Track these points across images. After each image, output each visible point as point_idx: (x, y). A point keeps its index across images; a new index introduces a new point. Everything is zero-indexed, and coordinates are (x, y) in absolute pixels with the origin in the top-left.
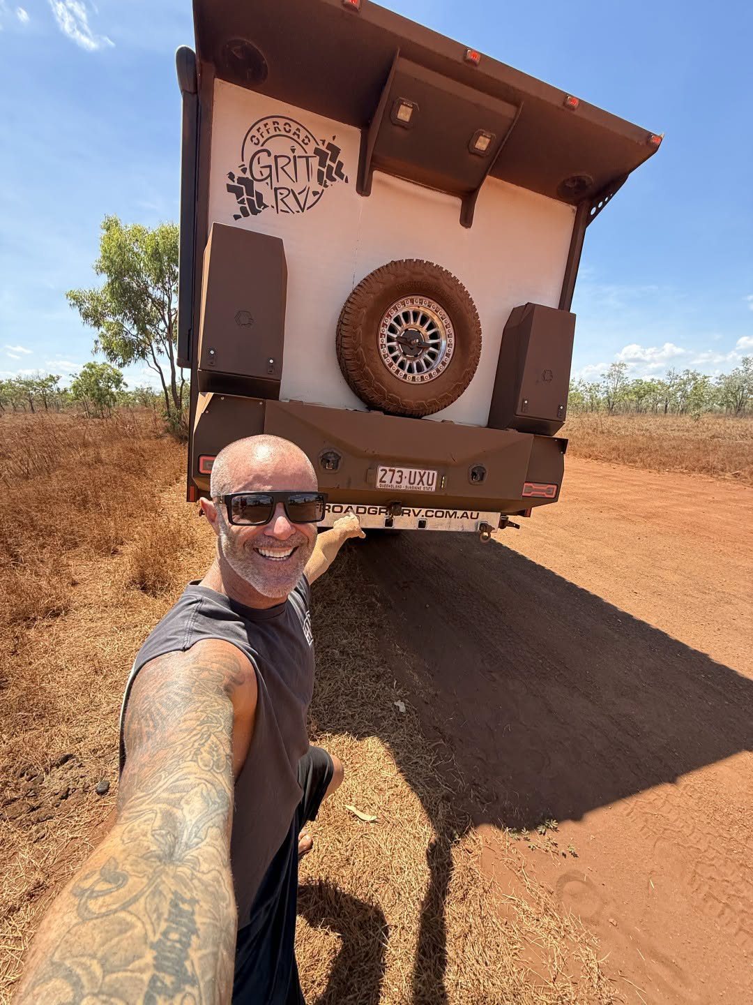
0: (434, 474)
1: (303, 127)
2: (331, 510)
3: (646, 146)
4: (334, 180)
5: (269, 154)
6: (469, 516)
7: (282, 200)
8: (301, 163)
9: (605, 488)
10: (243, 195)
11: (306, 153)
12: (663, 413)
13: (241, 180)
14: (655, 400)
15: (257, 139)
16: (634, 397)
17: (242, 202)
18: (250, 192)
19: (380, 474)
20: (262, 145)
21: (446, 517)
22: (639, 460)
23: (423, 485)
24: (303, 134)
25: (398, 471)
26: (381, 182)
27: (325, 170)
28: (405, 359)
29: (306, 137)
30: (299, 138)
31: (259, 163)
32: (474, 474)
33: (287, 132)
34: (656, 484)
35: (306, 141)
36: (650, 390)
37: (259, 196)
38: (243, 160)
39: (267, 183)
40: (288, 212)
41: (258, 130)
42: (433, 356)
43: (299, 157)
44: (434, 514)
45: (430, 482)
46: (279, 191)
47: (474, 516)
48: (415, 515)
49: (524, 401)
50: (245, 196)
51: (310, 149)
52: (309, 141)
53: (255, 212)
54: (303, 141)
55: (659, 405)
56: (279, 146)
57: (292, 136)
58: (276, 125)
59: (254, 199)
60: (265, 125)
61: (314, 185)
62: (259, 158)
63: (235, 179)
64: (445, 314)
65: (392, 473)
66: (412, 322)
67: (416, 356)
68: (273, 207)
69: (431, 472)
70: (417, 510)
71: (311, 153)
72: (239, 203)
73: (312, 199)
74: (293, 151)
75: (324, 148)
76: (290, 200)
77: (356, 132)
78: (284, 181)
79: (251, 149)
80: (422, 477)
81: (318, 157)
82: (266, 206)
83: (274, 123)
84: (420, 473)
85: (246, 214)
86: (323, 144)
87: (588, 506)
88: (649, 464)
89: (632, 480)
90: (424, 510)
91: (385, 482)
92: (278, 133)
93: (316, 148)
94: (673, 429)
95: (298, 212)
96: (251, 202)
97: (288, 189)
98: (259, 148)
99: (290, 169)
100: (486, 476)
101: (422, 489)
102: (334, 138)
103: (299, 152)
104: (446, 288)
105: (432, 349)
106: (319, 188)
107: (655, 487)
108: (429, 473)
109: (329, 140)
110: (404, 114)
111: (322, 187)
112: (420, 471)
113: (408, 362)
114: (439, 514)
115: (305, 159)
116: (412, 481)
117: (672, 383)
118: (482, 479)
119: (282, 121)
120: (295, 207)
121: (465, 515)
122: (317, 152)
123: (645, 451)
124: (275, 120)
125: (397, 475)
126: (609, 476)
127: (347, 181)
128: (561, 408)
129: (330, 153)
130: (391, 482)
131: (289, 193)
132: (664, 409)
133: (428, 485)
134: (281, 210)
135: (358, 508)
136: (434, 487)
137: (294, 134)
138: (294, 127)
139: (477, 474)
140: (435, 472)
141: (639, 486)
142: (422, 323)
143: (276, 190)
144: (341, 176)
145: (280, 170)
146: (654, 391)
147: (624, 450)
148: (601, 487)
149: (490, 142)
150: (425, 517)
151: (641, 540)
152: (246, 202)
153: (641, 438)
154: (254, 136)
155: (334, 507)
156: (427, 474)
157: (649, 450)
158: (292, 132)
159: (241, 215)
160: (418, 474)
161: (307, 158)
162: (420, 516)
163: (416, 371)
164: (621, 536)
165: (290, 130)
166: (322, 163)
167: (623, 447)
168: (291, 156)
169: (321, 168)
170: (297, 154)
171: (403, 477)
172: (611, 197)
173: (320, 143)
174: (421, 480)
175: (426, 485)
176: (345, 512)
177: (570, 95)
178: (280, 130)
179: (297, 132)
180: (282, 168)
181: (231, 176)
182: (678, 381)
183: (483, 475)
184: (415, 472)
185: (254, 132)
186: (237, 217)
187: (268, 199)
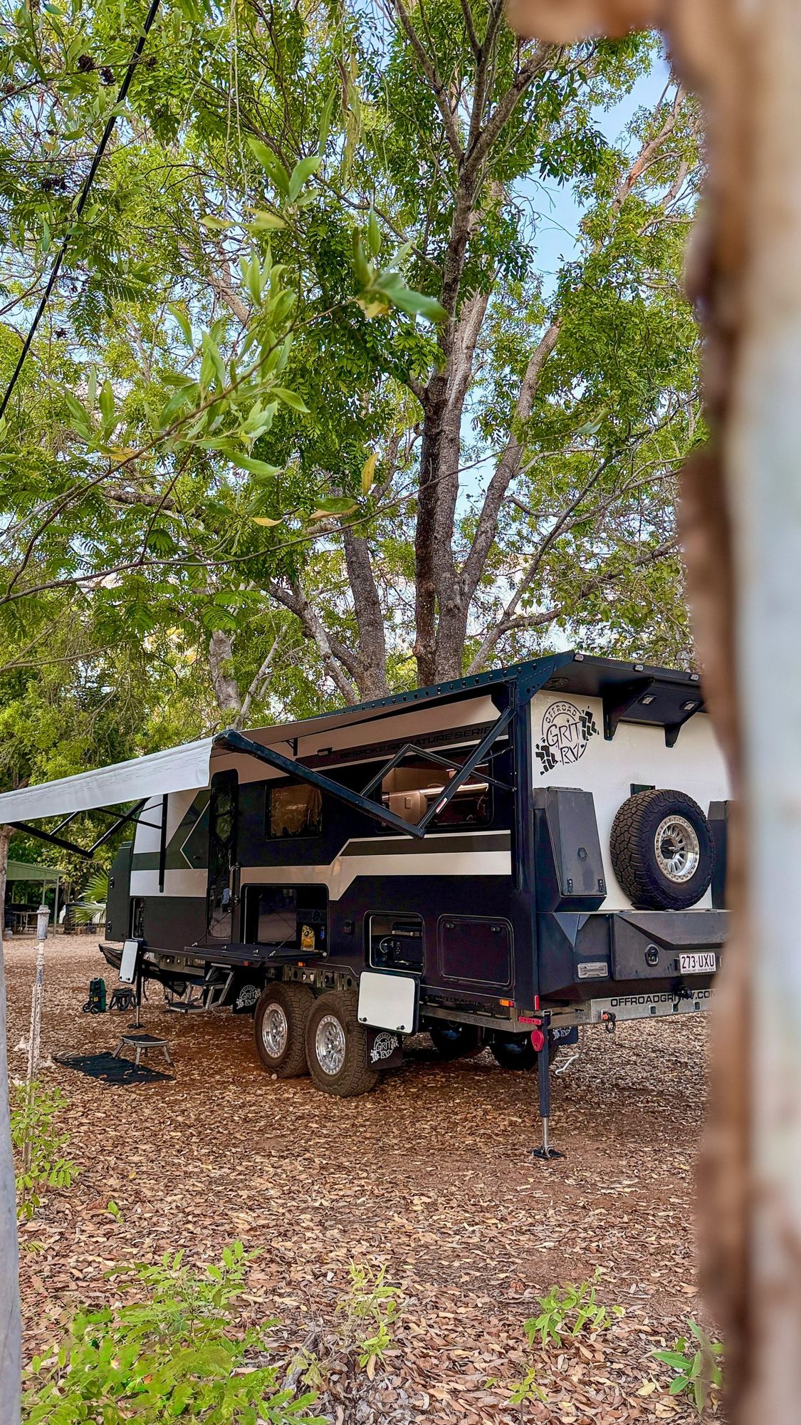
0: (713, 956)
1: (572, 705)
4: (592, 734)
5: (556, 727)
7: (565, 755)
8: (573, 728)
10: (544, 757)
11: (575, 721)
13: (543, 748)
15: (549, 719)
18: (548, 755)
19: (682, 961)
20: (552, 722)
24: (572, 709)
25: (691, 957)
26: (619, 730)
27: (586, 729)
29: (574, 711)
30: (570, 712)
31: (551, 734)
33: (564, 710)
35: (575, 713)
37: (553, 756)
38: (543, 735)
39: (557, 746)
40: (569, 762)
41: (549, 713)
43: (571, 725)
44: (703, 994)
45: (712, 964)
46: (563, 750)
48: (692, 998)
50: (546, 758)
53: (552, 767)
54: (573, 714)
56: (561, 721)
59: (551, 758)
60: (553, 709)
61: (581, 741)
62: (551, 731)
63: (540, 748)
65: (688, 959)
68: (561, 761)
69: (711, 954)
71: (577, 720)
72: (543, 763)
73: (581, 750)
74: (568, 721)
75: (583, 715)
76: (570, 754)
77: (599, 701)
78: (565, 743)
79: (546, 726)
80: (706, 959)
81: (581, 722)
82: (557, 762)
83: (557, 707)
85: (547, 770)
86: (583, 713)
91: (686, 968)
93: (580, 716)
95: (575, 761)
96: (549, 761)
97: (568, 747)
98: (550, 724)
99: (567, 734)
101: (708, 970)
102: (588, 707)
103: (572, 721)
106: (584, 742)
109: (586, 709)
110: (647, 701)
111: (586, 741)
112: (704, 954)
114: (707, 994)
116: (700, 964)
119: (561, 705)
120: (572, 758)
122: (581, 718)
124: (557, 705)
125: (691, 960)
127: (599, 734)
129: (587, 717)
130: (690, 968)
131: (569, 750)
134: (566, 762)
136: (715, 967)
137: (568, 711)
138: (568, 706)
143: (561, 749)
144: (595, 731)
145: (563, 736)
152: (546, 762)
156: (708, 956)
159: (544, 771)
160: (703, 958)
161: (576, 724)
162: (696, 998)
165: (566, 709)
166: (584, 726)
168: (567, 725)
169: (584, 729)
170: (570, 723)
171: (696, 961)
174: (706, 962)
175: (710, 966)
178: (561, 711)
179: (569, 709)
180: (563, 734)
181: (538, 747)
184: (701, 956)
185: (547, 715)
186: (542, 773)
187: (558, 757)
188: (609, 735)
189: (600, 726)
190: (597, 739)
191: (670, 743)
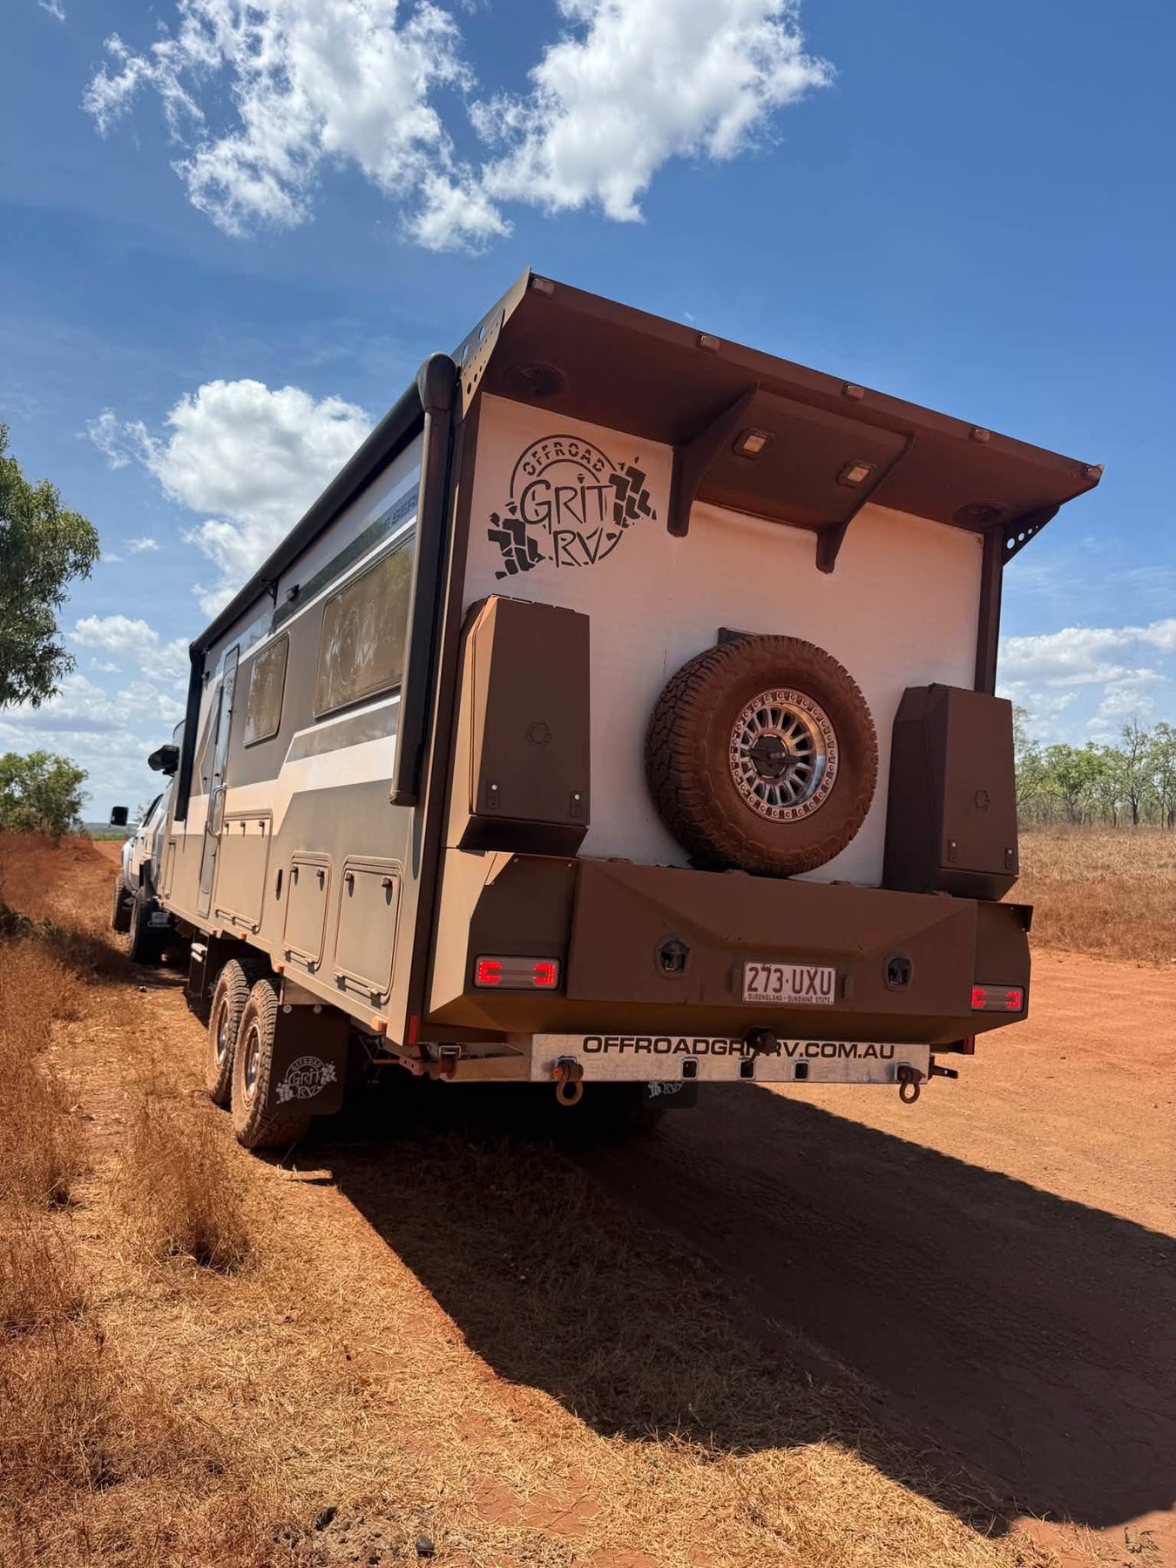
0: (830, 973)
1: (595, 448)
2: (652, 1047)
3: (1082, 478)
4: (637, 516)
5: (548, 487)
6: (878, 1051)
7: (564, 548)
8: (592, 496)
9: (1054, 1006)
10: (510, 543)
11: (598, 481)
12: (1130, 824)
13: (507, 523)
14: (1106, 791)
15: (533, 467)
16: (1060, 789)
17: (508, 554)
18: (520, 540)
19: (749, 975)
20: (539, 475)
21: (840, 1056)
22: (1109, 940)
23: (815, 993)
24: (595, 456)
25: (776, 971)
26: (703, 516)
27: (624, 504)
28: (762, 782)
29: (599, 461)
30: (589, 462)
31: (534, 499)
32: (892, 972)
33: (572, 455)
34: (1157, 993)
35: (599, 466)
36: (1094, 768)
37: (533, 544)
38: (512, 496)
39: (544, 526)
40: (572, 564)
41: (534, 455)
42: (802, 774)
43: (588, 488)
44: (819, 1050)
45: (825, 989)
46: (560, 537)
47: (887, 1052)
48: (790, 1054)
49: (950, 844)
50: (513, 545)
51: (604, 478)
52: (603, 466)
53: (526, 567)
54: (595, 466)
55: (1118, 804)
56: (562, 475)
57: (580, 461)
58: (559, 448)
59: (526, 548)
60: (544, 448)
61: (610, 526)
62: (534, 492)
63: (501, 523)
64: (823, 713)
65: (766, 973)
66: (771, 726)
67: (777, 776)
68: (551, 558)
69: (827, 970)
70: (791, 1044)
71: (605, 480)
72: (504, 555)
73: (605, 544)
74: (581, 480)
75: (623, 474)
76: (576, 548)
77: (667, 450)
78: (568, 522)
79: (523, 480)
80: (812, 979)
81: (615, 487)
82: (541, 558)
83: (556, 444)
84: (808, 972)
85: (513, 570)
86: (622, 469)
87: (1033, 1047)
88: (1134, 949)
89: (1106, 986)
90: (803, 1044)
91: (756, 990)
92: (561, 457)
93: (612, 475)
94: (1162, 862)
95: (586, 563)
96: (520, 553)
97: (573, 533)
98: (534, 478)
99: (576, 505)
100: (912, 975)
101: (814, 1001)
102: (637, 460)
103: (589, 481)
104: (823, 676)
105: (801, 765)
106: (616, 529)
107: (1158, 999)
108: (823, 973)
109: (630, 463)
110: (754, 444)
111: (621, 528)
112: (809, 968)
113: (768, 787)
114: (829, 1050)
115: (596, 490)
116: (797, 988)
117: (1138, 752)
118: (905, 980)
119: (566, 442)
120: (581, 556)
121: (871, 1051)
122: (614, 479)
123: (1117, 919)
124: (557, 440)
125: (774, 976)
126: (1057, 978)
127: (654, 517)
128: (1010, 852)
129: (631, 480)
130: (765, 991)
131: (574, 538)
132: (1132, 814)
133: (823, 993)
134: (563, 563)
135: (695, 1042)
136: (832, 996)
137: (582, 458)
138: (583, 448)
139: (898, 972)
140: (830, 970)
141: (1124, 998)
142: (786, 726)
143: (556, 534)
144: (647, 510)
145: (562, 508)
146: (1101, 772)
147: (1071, 917)
148: (1048, 1006)
149: (869, 474)
150: (805, 1057)
151: (1160, 1108)
152: (514, 553)
153: (1099, 888)
154: (528, 464)
155: (657, 1041)
156: (819, 974)
157: (1126, 916)
158: (580, 455)
159: (506, 571)
160: (806, 976)
161: (600, 489)
162: (796, 1056)
163: (779, 800)
164: (1118, 1104)
165: (577, 453)
166: (620, 495)
167: (1068, 912)
168: (578, 486)
169: (620, 502)
170: (586, 484)
171: (784, 980)
172: (1038, 530)
173: (618, 467)
174: (811, 985)
175: (819, 994)
176: (675, 1052)
177: (979, 428)
178: (563, 454)
179: (587, 455)
180: (565, 504)
181: (495, 518)
182: (1147, 748)
183: (905, 973)
184: (802, 972)
185: (528, 458)
186: (500, 575)
187: (545, 547)
188: (678, 525)
189: (660, 501)
190: (651, 529)
191: (826, 561)
